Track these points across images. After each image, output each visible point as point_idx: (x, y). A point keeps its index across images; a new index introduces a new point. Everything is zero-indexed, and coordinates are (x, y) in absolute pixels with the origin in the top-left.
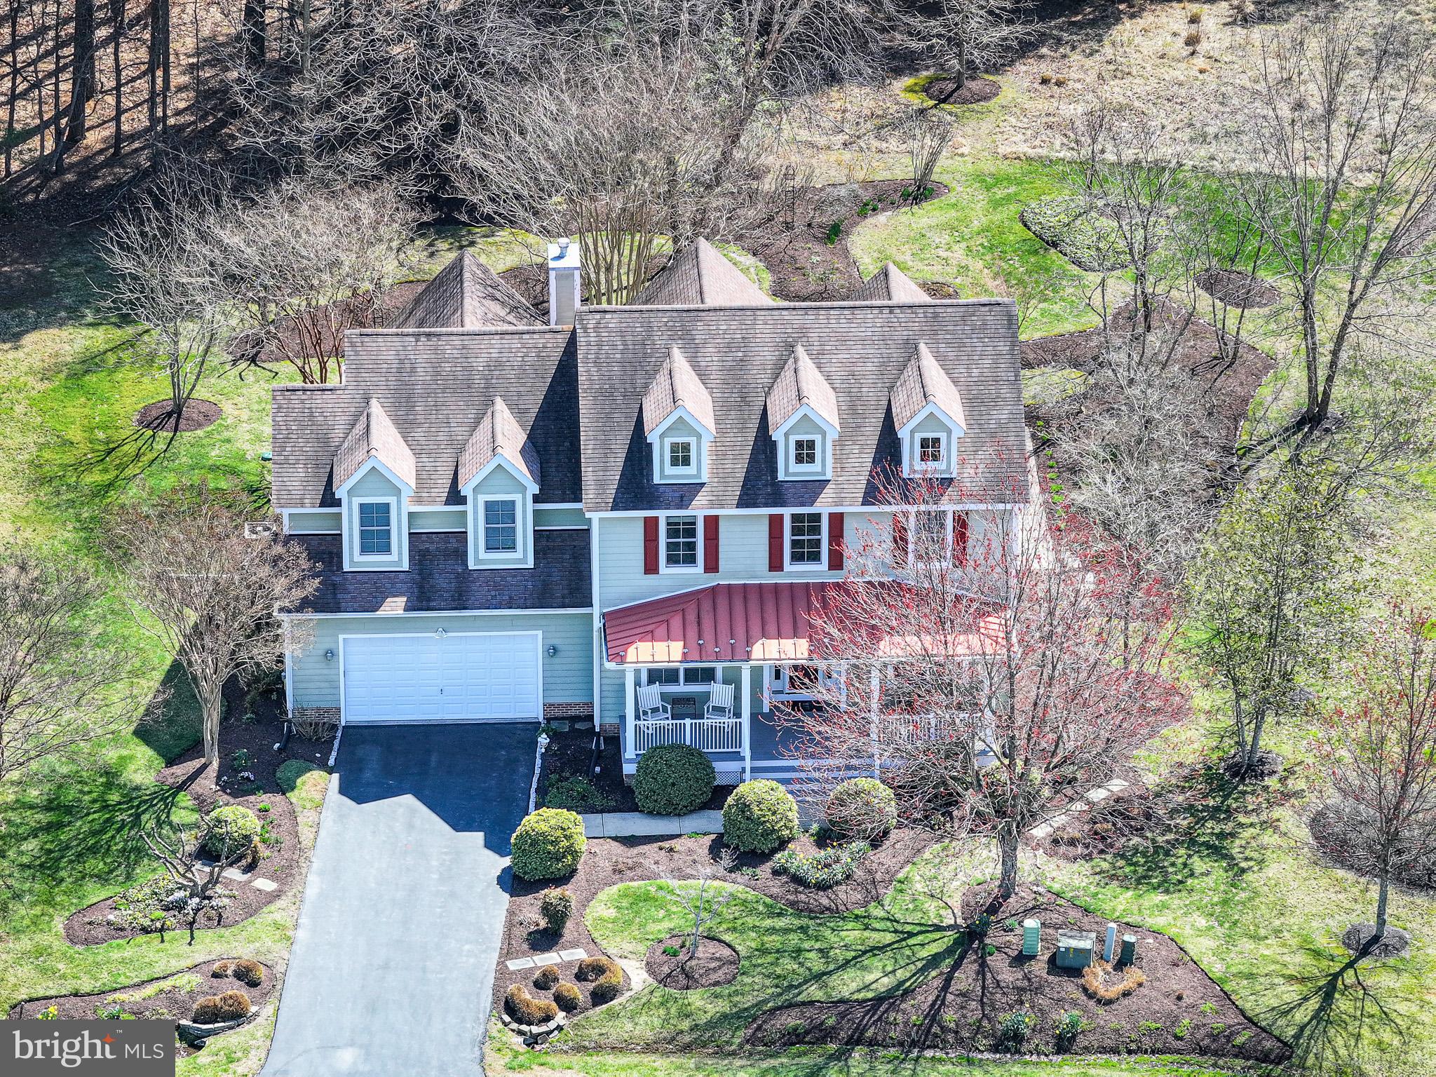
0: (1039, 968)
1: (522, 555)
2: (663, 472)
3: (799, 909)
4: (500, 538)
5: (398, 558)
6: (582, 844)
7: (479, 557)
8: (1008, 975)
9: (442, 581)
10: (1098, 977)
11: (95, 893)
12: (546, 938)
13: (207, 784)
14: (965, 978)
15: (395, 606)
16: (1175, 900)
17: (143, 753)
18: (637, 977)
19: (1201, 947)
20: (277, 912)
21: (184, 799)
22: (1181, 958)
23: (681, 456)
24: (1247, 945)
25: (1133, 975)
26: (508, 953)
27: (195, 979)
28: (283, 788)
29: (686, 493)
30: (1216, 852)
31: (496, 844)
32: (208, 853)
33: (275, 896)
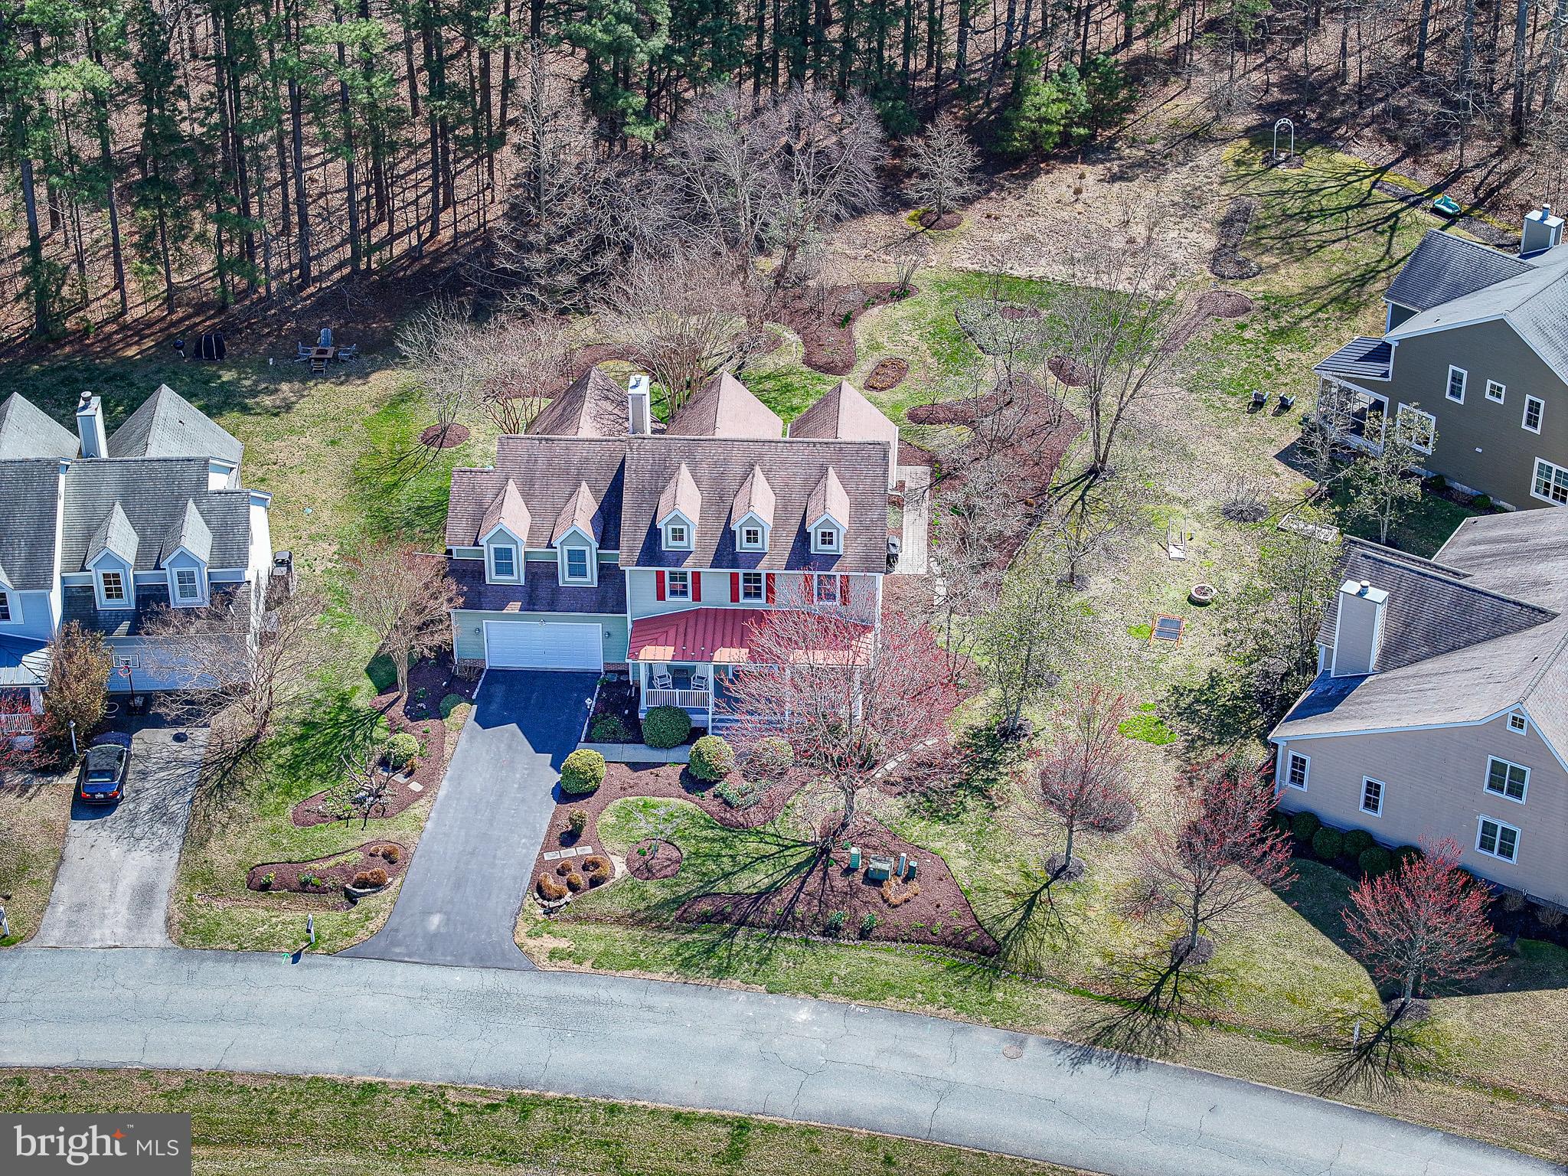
0: (858, 878)
1: (591, 579)
2: (667, 543)
3: (726, 825)
4: (578, 570)
5: (518, 577)
6: (603, 771)
7: (565, 579)
8: (840, 883)
9: (543, 593)
10: (893, 889)
11: (317, 788)
12: (570, 838)
13: (398, 710)
14: (813, 883)
15: (514, 607)
16: (950, 830)
17: (367, 684)
18: (619, 868)
19: (959, 866)
20: (417, 809)
21: (383, 721)
22: (945, 876)
23: (678, 535)
24: (988, 866)
25: (914, 886)
26: (546, 848)
27: (360, 855)
28: (441, 715)
29: (681, 557)
31: (555, 765)
32: (384, 763)
33: (419, 796)
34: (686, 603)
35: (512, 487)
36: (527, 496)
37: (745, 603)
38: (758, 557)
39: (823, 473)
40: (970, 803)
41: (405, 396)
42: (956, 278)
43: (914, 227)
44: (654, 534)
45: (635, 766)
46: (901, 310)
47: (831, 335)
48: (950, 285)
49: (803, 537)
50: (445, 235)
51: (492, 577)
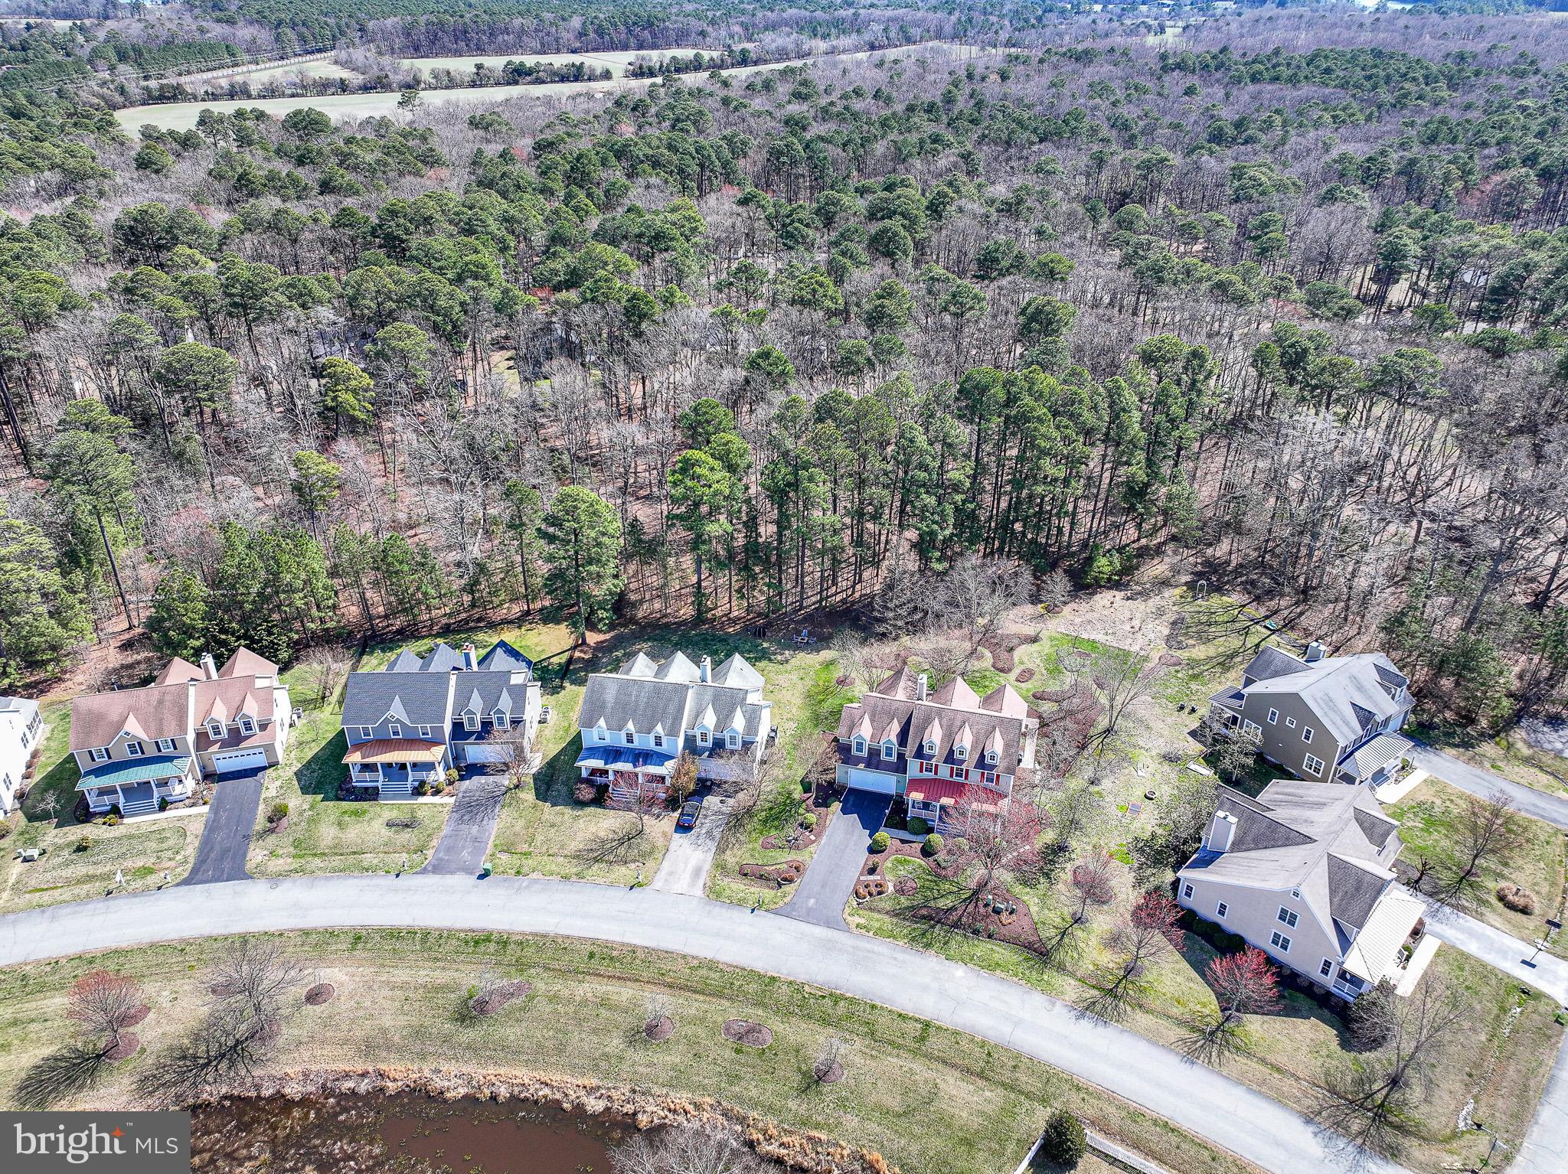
0: (990, 909)
1: (894, 759)
2: (926, 751)
3: (938, 875)
4: (889, 754)
5: (865, 754)
6: (888, 843)
7: (883, 757)
8: (982, 910)
9: (874, 762)
10: (1004, 916)
11: (773, 832)
12: (872, 871)
13: (810, 802)
14: (971, 908)
15: (862, 766)
16: (1031, 892)
17: (800, 788)
18: (890, 888)
19: (1034, 909)
20: (812, 848)
21: (804, 806)
22: (1028, 914)
23: (931, 748)
24: (1046, 911)
25: (1014, 917)
26: (862, 874)
27: (785, 866)
28: (827, 806)
29: (931, 757)
30: (1047, 875)
31: (870, 836)
32: (801, 825)
33: (813, 842)
34: (931, 775)
35: (866, 716)
36: (872, 721)
37: (955, 779)
38: (962, 762)
39: (994, 728)
40: (1042, 880)
41: (832, 662)
42: (1058, 636)
43: (1043, 611)
44: (921, 747)
45: (903, 841)
46: (1035, 647)
47: (1004, 655)
48: (1056, 639)
49: (982, 756)
50: (857, 595)
51: (854, 752)
